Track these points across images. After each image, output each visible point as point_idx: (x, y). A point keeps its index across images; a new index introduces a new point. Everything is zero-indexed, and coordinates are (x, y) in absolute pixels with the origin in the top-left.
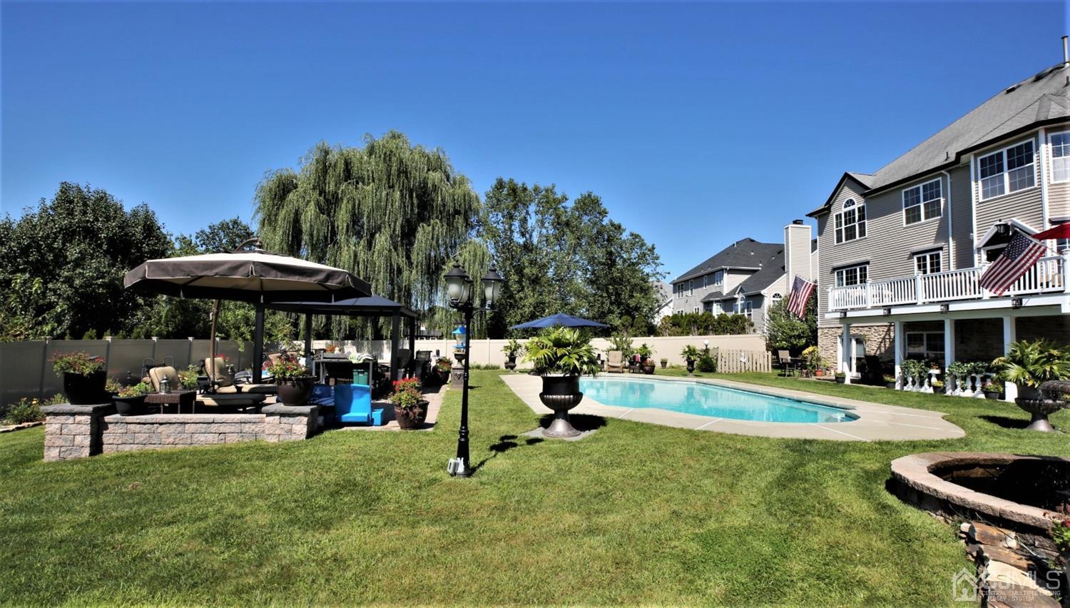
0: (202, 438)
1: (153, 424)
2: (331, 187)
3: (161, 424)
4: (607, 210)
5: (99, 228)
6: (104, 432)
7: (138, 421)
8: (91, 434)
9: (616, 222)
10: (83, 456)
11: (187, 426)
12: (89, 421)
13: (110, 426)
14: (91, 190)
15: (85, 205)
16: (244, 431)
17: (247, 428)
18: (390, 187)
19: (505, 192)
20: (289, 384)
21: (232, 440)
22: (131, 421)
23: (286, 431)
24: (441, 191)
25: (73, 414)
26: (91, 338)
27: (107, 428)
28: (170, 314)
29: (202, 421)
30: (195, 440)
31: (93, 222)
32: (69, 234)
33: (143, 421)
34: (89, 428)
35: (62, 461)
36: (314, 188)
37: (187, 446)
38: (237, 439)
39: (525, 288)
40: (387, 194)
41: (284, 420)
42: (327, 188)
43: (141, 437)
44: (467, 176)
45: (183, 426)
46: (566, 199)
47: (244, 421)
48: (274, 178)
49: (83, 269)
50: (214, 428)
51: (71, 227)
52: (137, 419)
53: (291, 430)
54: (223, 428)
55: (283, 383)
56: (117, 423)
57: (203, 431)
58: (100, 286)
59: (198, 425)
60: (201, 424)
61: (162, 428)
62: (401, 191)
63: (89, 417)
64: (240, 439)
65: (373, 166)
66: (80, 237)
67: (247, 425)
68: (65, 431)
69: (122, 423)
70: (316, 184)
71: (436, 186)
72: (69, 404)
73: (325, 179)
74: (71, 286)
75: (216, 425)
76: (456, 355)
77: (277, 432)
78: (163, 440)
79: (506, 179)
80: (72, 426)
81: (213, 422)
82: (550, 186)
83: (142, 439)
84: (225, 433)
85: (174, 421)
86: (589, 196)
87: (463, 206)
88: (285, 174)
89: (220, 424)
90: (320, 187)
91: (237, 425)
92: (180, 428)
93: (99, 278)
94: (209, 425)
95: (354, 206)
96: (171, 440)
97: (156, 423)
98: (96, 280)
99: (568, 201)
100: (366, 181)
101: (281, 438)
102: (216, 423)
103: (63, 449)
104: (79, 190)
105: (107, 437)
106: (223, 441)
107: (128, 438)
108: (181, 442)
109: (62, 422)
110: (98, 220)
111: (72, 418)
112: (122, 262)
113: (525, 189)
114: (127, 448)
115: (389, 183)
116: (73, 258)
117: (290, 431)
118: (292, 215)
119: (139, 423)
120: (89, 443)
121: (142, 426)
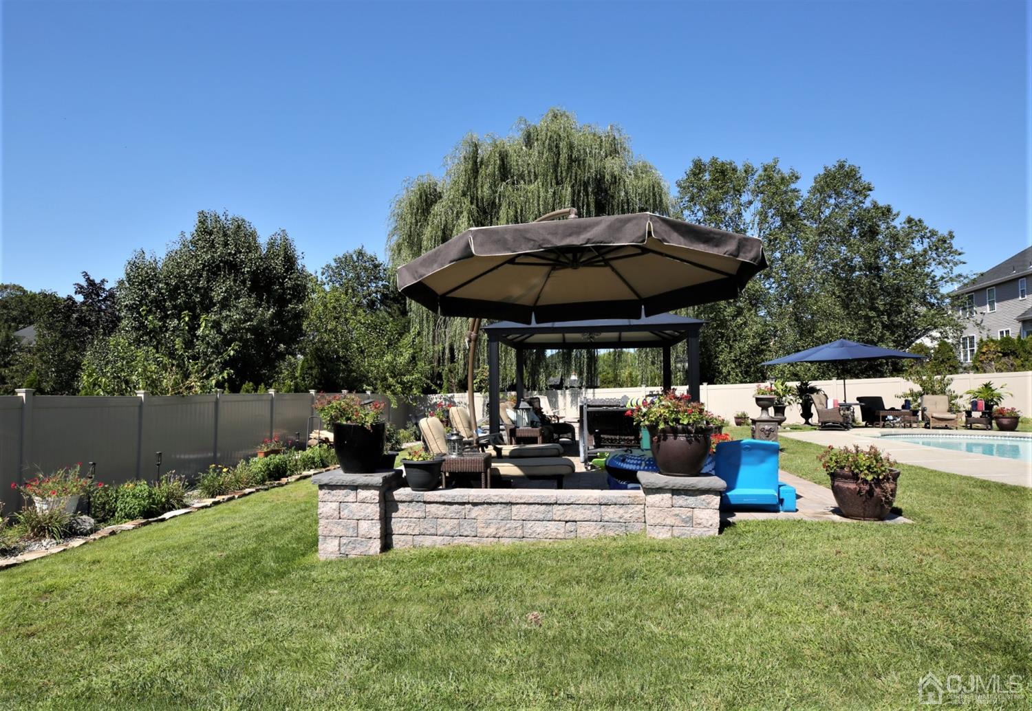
0: (539, 528)
1: (463, 504)
2: (485, 191)
3: (475, 504)
4: (872, 186)
5: (242, 261)
6: (394, 515)
7: (442, 500)
8: (380, 519)
9: (881, 204)
10: (372, 552)
11: (515, 508)
12: (378, 498)
13: (401, 506)
14: (229, 218)
15: (225, 235)
16: (606, 518)
17: (610, 513)
18: (557, 184)
19: (707, 177)
20: (682, 438)
21: (589, 532)
22: (432, 500)
23: (683, 520)
24: (625, 182)
25: (355, 488)
26: (247, 391)
27: (397, 510)
28: (306, 365)
29: (539, 500)
30: (528, 531)
31: (235, 254)
32: (213, 270)
33: (450, 500)
34: (378, 509)
35: (344, 560)
36: (464, 194)
37: (517, 542)
38: (595, 532)
39: (745, 311)
40: (554, 193)
41: (680, 500)
42: (479, 192)
43: (447, 526)
44: (650, 162)
45: (508, 508)
46: (797, 178)
47: (605, 501)
48: (415, 189)
49: (230, 311)
50: (557, 511)
51: (214, 262)
52: (440, 496)
53: (691, 518)
54: (571, 513)
55: (671, 438)
56: (411, 502)
57: (540, 516)
58: (248, 330)
59: (532, 506)
60: (537, 506)
61: (476, 511)
62: (573, 186)
63: (377, 493)
64: (601, 531)
65: (535, 157)
66: (225, 272)
67: (611, 508)
68: (345, 513)
69: (418, 502)
70: (465, 189)
71: (615, 178)
72: (341, 472)
73: (475, 183)
74: (219, 332)
75: (561, 507)
76: (758, 400)
77: (668, 522)
78: (479, 530)
79: (706, 159)
80: (354, 505)
81: (556, 503)
82: (769, 161)
83: (448, 528)
84: (576, 522)
85: (495, 500)
86: (842, 167)
87: (651, 201)
88: (425, 180)
89: (565, 507)
90: (470, 189)
91: (594, 508)
92: (504, 512)
93: (245, 321)
94: (549, 508)
95: (517, 212)
96: (492, 530)
97: (468, 503)
98: (243, 323)
99: (799, 181)
100: (527, 178)
101: (677, 532)
102: (560, 504)
103: (344, 541)
104: (217, 220)
105: (397, 525)
106: (572, 535)
107: (426, 525)
108: (506, 534)
109: (341, 499)
110: (240, 252)
111: (353, 493)
112: (268, 302)
113: (735, 170)
114: (428, 541)
115: (556, 177)
116: (220, 297)
117: (690, 521)
118: (440, 233)
119: (444, 503)
120: (379, 532)
121: (447, 506)
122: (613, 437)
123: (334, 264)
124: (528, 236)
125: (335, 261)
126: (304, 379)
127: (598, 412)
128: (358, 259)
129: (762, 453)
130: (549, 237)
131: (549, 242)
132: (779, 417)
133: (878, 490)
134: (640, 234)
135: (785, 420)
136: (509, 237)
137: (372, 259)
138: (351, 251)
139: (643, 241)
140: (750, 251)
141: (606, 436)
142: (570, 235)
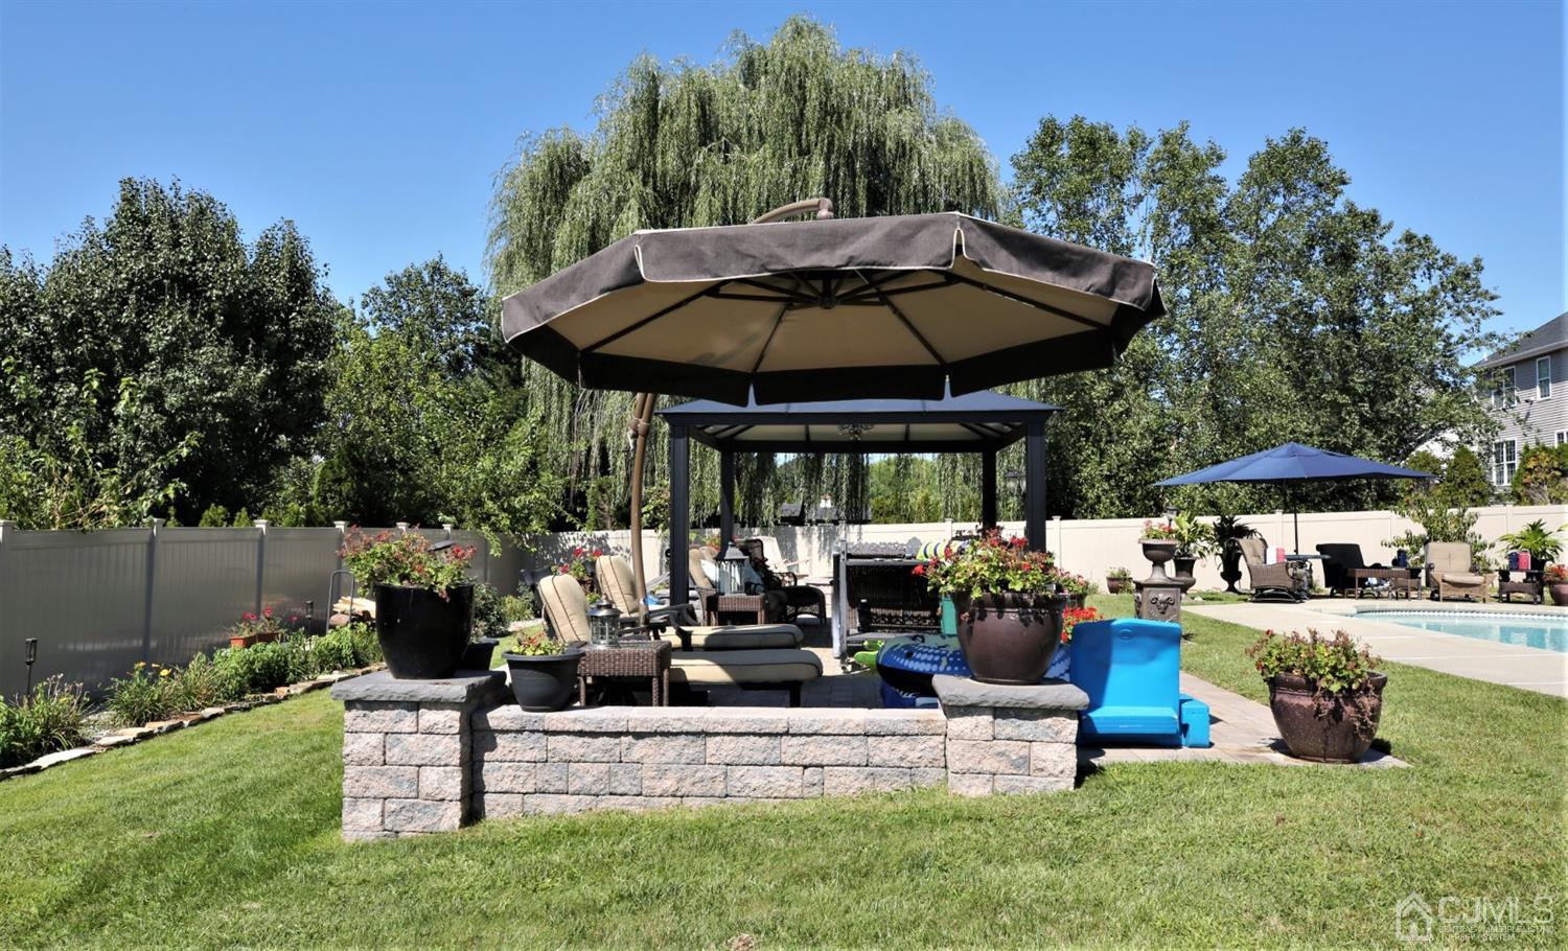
0: (755, 778)
1: (618, 735)
2: (668, 162)
3: (639, 736)
4: (1346, 176)
5: (206, 277)
6: (487, 756)
7: (578, 728)
8: (461, 765)
9: (1361, 207)
10: (444, 826)
11: (712, 742)
12: (457, 725)
13: (500, 740)
14: (182, 194)
15: (174, 226)
16: (876, 760)
17: (884, 750)
18: (801, 153)
19: (1065, 150)
20: (1012, 616)
21: (844, 784)
22: (560, 727)
23: (1013, 764)
24: (920, 155)
25: (414, 706)
26: (213, 523)
27: (493, 747)
28: (330, 474)
29: (755, 728)
30: (735, 784)
31: (194, 263)
32: (150, 291)
33: (592, 728)
34: (458, 746)
35: (389, 842)
36: (632, 168)
37: (715, 804)
38: (857, 785)
39: (1127, 390)
40: (795, 170)
41: (1008, 727)
42: (659, 164)
43: (587, 775)
44: (965, 121)
45: (700, 741)
46: (1220, 158)
47: (875, 729)
48: (540, 152)
49: (181, 369)
50: (790, 748)
51: (151, 277)
52: (575, 721)
53: (1027, 759)
54: (813, 751)
55: (992, 615)
56: (520, 731)
57: (759, 757)
58: (217, 407)
59: (742, 739)
60: (752, 738)
61: (641, 748)
62: (827, 160)
63: (456, 715)
64: (867, 783)
65: (764, 103)
66: (172, 296)
67: (886, 743)
68: (394, 754)
69: (533, 732)
70: (634, 158)
71: (904, 146)
72: (388, 676)
73: (652, 145)
74: (160, 409)
75: (795, 740)
76: (1146, 548)
77: (988, 765)
78: (646, 783)
79: (1064, 120)
80: (412, 738)
81: (787, 733)
82: (1173, 127)
83: (589, 779)
84: (822, 766)
85: (677, 727)
86: (1296, 140)
87: (967, 191)
88: (559, 138)
89: (804, 739)
90: (641, 160)
91: (856, 742)
92: (692, 749)
93: (212, 390)
94: (776, 741)
95: (726, 203)
96: (669, 784)
97: (627, 734)
98: (208, 394)
99: (1224, 163)
100: (745, 141)
101: (1001, 784)
102: (794, 735)
103: (391, 806)
104: (159, 196)
105: (494, 774)
106: (816, 791)
107: (545, 775)
108: (696, 790)
109: (388, 726)
110: (204, 260)
111: (410, 717)
112: (257, 355)
113: (1113, 140)
114: (550, 805)
115: (799, 141)
116: (162, 344)
117: (1024, 764)
118: (586, 235)
119: (581, 734)
120: (458, 789)
121: (586, 739)
122: (893, 612)
123: (385, 288)
124: (743, 247)
125: (389, 281)
126: (324, 501)
127: (867, 567)
128: (433, 280)
129: (1150, 642)
130: (780, 252)
131: (779, 260)
132: (1184, 578)
133: (1349, 709)
134: (942, 250)
135: (1193, 583)
136: (707, 249)
137: (459, 281)
138: (419, 265)
139: (948, 263)
140: (1133, 285)
141: (879, 611)
142: (818, 249)
